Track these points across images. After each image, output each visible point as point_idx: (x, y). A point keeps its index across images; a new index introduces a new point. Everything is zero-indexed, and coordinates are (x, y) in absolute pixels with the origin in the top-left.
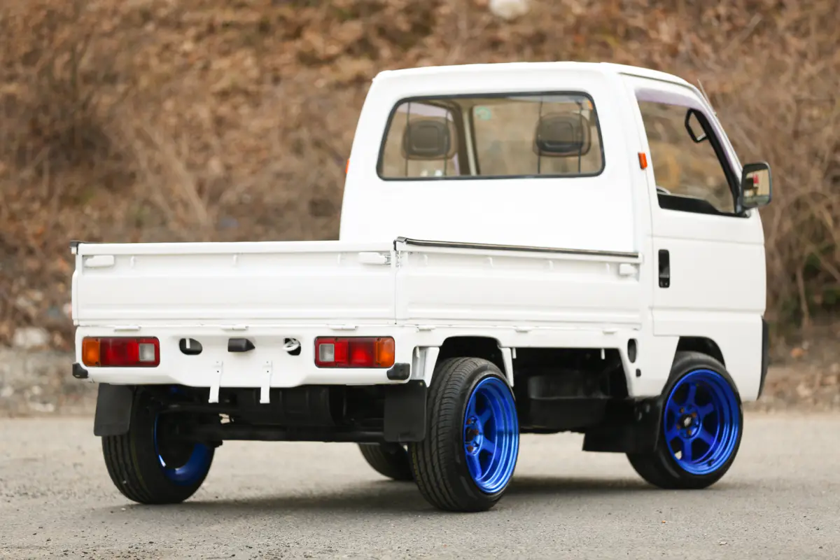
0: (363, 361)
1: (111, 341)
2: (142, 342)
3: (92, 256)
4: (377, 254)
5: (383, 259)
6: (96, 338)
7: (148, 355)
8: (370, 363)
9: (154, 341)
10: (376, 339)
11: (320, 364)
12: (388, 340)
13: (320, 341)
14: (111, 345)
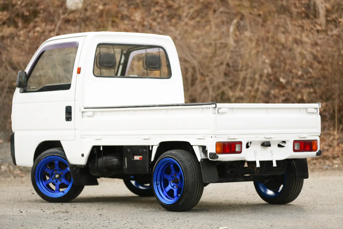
0: (308, 149)
1: (226, 143)
2: (237, 144)
3: (220, 108)
4: (313, 109)
5: (315, 111)
6: (221, 142)
7: (237, 149)
8: (311, 150)
9: (240, 143)
10: (312, 141)
11: (295, 151)
12: (316, 141)
13: (295, 142)
14: (227, 145)
